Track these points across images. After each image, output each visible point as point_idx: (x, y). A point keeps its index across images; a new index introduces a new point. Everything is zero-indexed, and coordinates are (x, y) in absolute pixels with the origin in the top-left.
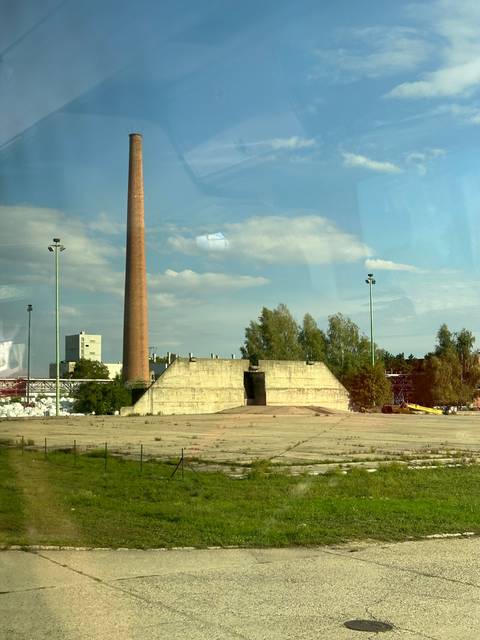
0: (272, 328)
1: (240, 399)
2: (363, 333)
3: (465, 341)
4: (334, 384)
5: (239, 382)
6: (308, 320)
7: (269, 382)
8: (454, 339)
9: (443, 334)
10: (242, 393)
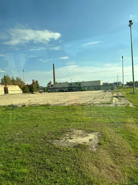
0: (6, 79)
1: (3, 93)
2: (22, 80)
3: (37, 82)
4: (20, 89)
5: (3, 90)
6: (13, 78)
7: (9, 89)
8: (35, 81)
9: (33, 81)
10: (4, 91)
